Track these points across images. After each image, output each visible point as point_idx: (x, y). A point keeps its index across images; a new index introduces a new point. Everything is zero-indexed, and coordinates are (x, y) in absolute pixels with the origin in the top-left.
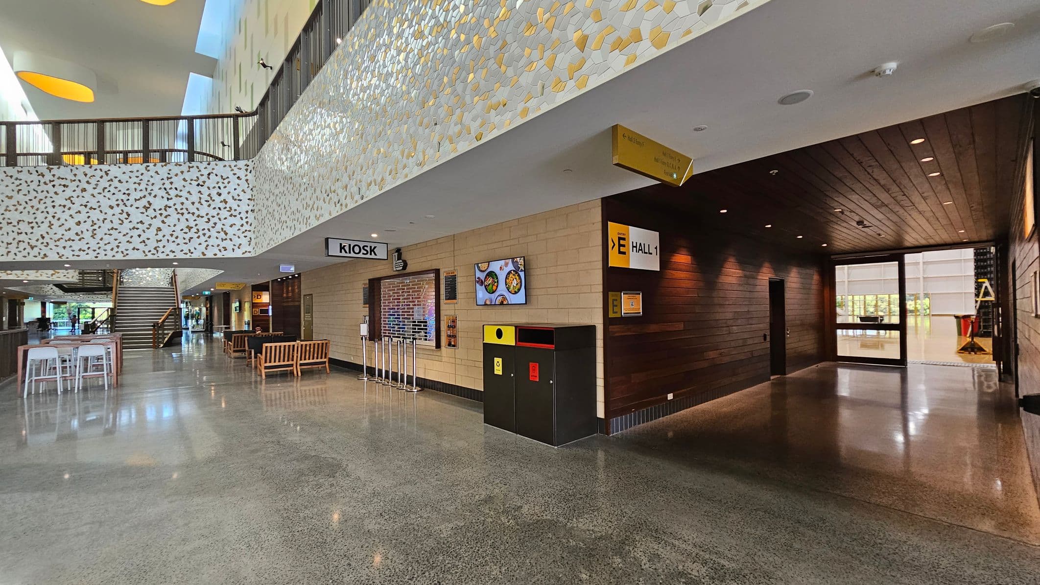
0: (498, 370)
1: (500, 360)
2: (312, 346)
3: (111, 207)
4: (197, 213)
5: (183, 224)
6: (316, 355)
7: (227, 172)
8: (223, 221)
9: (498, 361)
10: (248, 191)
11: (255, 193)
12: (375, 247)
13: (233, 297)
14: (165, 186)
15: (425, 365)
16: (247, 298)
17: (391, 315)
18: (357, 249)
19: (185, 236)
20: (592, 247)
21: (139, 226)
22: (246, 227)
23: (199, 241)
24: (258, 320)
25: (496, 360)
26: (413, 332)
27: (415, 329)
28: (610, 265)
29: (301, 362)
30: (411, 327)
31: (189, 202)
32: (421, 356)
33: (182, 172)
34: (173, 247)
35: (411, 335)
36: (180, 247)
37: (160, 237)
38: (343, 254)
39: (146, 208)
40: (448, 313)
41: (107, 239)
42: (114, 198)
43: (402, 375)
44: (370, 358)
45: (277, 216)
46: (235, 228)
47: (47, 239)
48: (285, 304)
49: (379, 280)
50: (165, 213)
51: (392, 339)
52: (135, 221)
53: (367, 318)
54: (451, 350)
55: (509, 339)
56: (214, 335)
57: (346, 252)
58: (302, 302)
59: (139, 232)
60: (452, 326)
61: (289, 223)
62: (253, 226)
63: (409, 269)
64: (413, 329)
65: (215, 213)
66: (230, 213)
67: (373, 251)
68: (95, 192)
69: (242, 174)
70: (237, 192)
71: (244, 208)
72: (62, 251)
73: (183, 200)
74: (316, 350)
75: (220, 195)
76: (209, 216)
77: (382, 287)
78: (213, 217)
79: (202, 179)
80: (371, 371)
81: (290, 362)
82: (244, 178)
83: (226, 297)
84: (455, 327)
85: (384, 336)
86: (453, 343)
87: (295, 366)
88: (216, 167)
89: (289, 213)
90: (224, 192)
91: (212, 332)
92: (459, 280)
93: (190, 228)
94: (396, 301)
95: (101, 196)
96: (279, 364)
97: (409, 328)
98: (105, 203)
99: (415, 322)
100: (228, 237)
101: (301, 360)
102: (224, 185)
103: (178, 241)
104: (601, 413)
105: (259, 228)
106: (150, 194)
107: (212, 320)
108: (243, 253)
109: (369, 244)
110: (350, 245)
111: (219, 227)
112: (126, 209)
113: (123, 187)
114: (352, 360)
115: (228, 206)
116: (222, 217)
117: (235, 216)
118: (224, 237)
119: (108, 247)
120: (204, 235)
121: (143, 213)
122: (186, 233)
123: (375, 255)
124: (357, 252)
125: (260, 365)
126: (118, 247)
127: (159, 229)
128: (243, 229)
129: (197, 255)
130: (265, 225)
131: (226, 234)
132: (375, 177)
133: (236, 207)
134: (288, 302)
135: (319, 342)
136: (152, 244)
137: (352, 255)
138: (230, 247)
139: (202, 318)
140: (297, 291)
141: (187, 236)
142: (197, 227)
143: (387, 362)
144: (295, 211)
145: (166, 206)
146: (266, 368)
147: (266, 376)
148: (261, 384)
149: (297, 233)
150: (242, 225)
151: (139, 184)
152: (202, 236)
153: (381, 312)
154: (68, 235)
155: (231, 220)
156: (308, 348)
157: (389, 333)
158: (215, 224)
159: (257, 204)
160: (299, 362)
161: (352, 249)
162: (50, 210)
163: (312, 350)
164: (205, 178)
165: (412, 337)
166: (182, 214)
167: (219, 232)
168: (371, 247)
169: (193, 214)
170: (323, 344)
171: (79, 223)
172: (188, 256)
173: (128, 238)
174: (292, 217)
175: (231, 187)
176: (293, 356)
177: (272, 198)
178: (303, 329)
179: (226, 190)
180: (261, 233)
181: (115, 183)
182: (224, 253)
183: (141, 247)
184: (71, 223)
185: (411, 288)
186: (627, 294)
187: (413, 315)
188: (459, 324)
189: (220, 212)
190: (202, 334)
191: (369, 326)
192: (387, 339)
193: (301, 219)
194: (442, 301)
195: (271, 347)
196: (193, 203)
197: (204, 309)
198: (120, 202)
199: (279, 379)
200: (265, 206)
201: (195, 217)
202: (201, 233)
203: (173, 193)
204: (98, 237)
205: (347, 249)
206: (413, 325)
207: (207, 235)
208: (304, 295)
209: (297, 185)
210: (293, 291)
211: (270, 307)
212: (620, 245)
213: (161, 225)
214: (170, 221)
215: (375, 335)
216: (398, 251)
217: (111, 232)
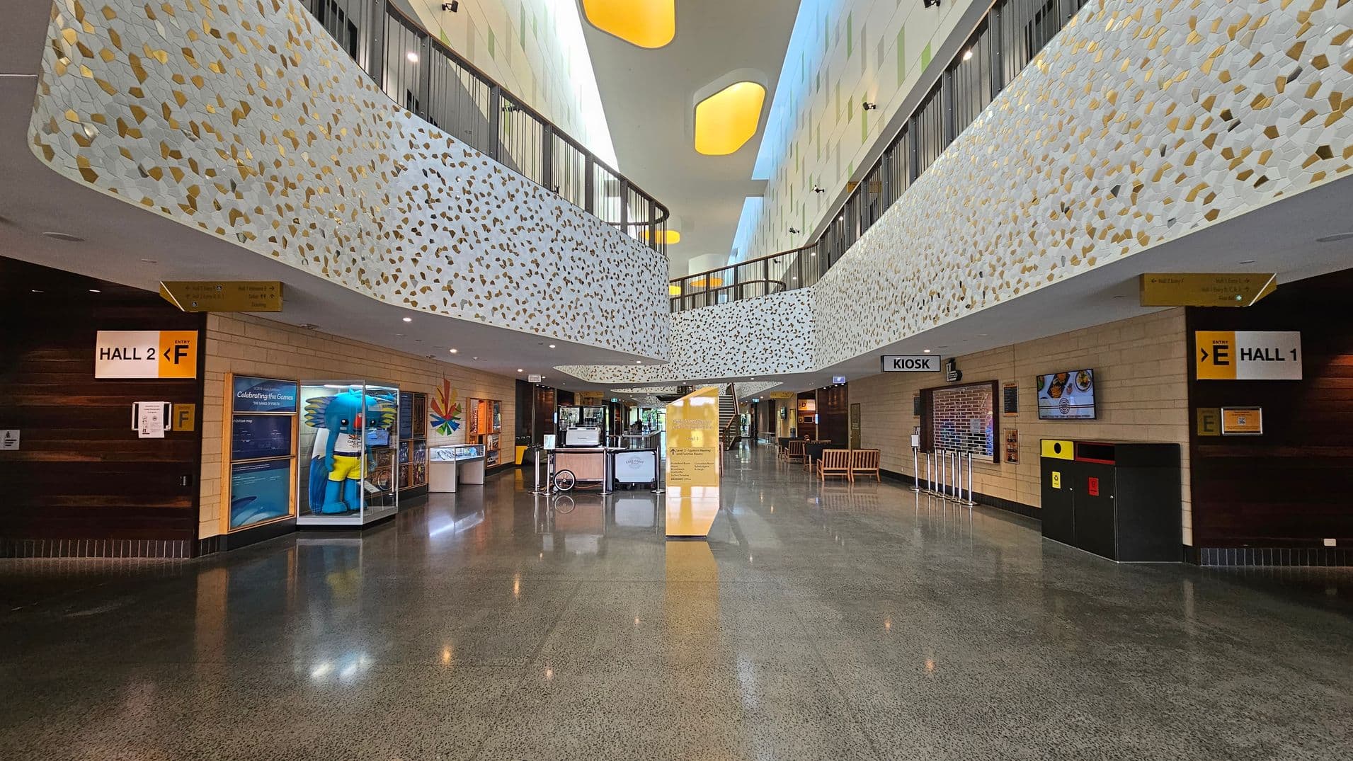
0: (1056, 484)
1: (1058, 474)
2: (864, 455)
3: (715, 338)
4: (771, 337)
5: (760, 348)
6: (867, 464)
7: (793, 300)
8: (791, 342)
9: (1056, 475)
10: (810, 314)
11: (815, 315)
12: (928, 360)
13: (778, 405)
14: (749, 317)
15: (982, 480)
16: (793, 406)
17: (944, 427)
18: (910, 364)
19: (763, 356)
20: (1175, 358)
21: (732, 351)
22: (808, 346)
23: (772, 360)
24: (805, 427)
25: (1054, 473)
26: (969, 445)
27: (971, 442)
28: (1198, 378)
29: (854, 469)
30: (967, 439)
31: (766, 328)
32: (976, 470)
33: (760, 304)
34: (754, 366)
35: (966, 448)
36: (759, 366)
37: (745, 359)
38: (897, 369)
39: (736, 336)
40: (1008, 426)
41: (711, 361)
42: (716, 331)
43: (957, 490)
44: (921, 470)
45: (837, 336)
46: (800, 347)
47: (678, 365)
48: (830, 413)
49: (931, 390)
50: (749, 339)
51: (945, 452)
52: (729, 347)
53: (919, 429)
54: (1011, 465)
55: (1068, 453)
56: (759, 442)
57: (900, 367)
58: (849, 411)
59: (732, 356)
60: (1013, 439)
61: (850, 345)
62: (814, 344)
63: (964, 380)
64: (969, 442)
65: (783, 335)
66: (795, 335)
67: (926, 364)
68: (705, 327)
69: (804, 299)
70: (801, 316)
71: (807, 329)
72: (686, 374)
73: (761, 327)
74: (867, 458)
75: (787, 319)
76: (780, 339)
77: (934, 398)
78: (783, 339)
79: (774, 308)
80: (923, 484)
81: (845, 469)
82: (806, 303)
83: (772, 405)
84: (1016, 441)
85: (937, 448)
86: (1013, 458)
87: (848, 472)
88: (785, 297)
89: (850, 336)
90: (790, 317)
91: (757, 439)
92: (1019, 392)
93: (766, 350)
94: (950, 412)
95: (708, 330)
96: (835, 469)
97: (965, 441)
98: (711, 335)
99: (971, 435)
100: (794, 356)
101: (854, 467)
102: (791, 311)
103: (758, 361)
104: (1187, 540)
105: (820, 347)
106: (739, 325)
107: (756, 426)
108: (806, 369)
109: (921, 358)
110: (903, 361)
111: (787, 348)
112: (723, 339)
113: (721, 322)
114: (902, 471)
115: (794, 329)
116: (790, 338)
117: (799, 337)
118: (791, 355)
119: (713, 369)
120: (776, 355)
121: (734, 340)
122: (763, 354)
123: (928, 367)
124: (910, 366)
125: (820, 469)
126: (718, 368)
127: (745, 353)
128: (806, 348)
129: (771, 372)
130: (826, 344)
131: (793, 353)
132: (930, 313)
133: (801, 329)
134: (832, 411)
135: (870, 451)
136: (740, 364)
137: (906, 369)
138: (795, 365)
139: (748, 424)
140: (842, 399)
141: (764, 357)
142: (771, 349)
143: (940, 475)
144: (856, 335)
145: (749, 334)
146: (825, 471)
147: (825, 479)
148: (820, 486)
149: (858, 354)
150: (805, 344)
151: (732, 318)
152: (775, 356)
153: (933, 423)
154: (689, 362)
155: (797, 341)
156: (860, 456)
157: (942, 446)
158: (784, 345)
159: (817, 326)
160: (853, 469)
161: (905, 364)
162: (679, 343)
163: (864, 458)
164: (777, 307)
165: (968, 450)
166: (761, 339)
167: (787, 352)
168: (923, 360)
169: (768, 338)
170: (874, 453)
171: (695, 352)
172: (764, 374)
173: (724, 361)
174: (853, 340)
175: (796, 313)
176: (847, 463)
177: (833, 321)
178: (850, 438)
179: (793, 315)
180: (822, 351)
181: (717, 319)
182: (791, 369)
183: (733, 367)
184: (691, 353)
185: (966, 399)
186: (1227, 409)
187: (969, 427)
188: (1020, 438)
189: (787, 334)
190: (747, 440)
191: (921, 437)
192: (940, 451)
193: (861, 342)
194: (1000, 414)
195: (829, 453)
196: (768, 329)
197: (749, 416)
198: (720, 334)
199: (833, 483)
200: (826, 328)
201: (769, 341)
202: (773, 354)
203: (754, 322)
204: (706, 361)
205: (900, 364)
206: (969, 438)
207: (778, 355)
208: (852, 405)
209: (858, 313)
210: (838, 399)
211: (817, 415)
212: (1216, 355)
213: (746, 349)
214: (752, 345)
215: (927, 446)
216: (952, 361)
217: (715, 357)
